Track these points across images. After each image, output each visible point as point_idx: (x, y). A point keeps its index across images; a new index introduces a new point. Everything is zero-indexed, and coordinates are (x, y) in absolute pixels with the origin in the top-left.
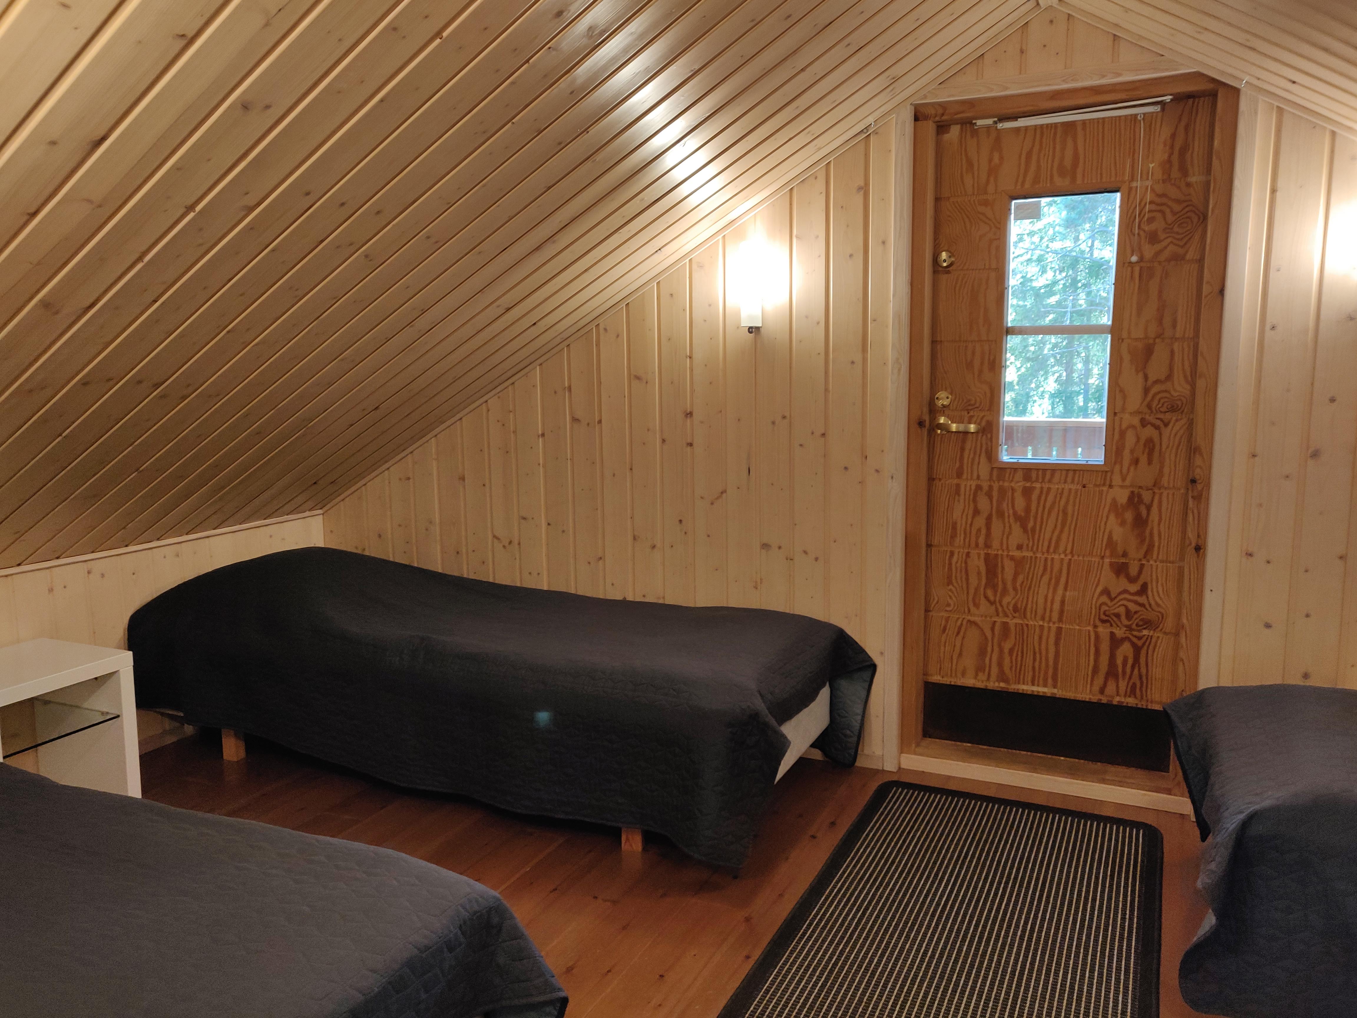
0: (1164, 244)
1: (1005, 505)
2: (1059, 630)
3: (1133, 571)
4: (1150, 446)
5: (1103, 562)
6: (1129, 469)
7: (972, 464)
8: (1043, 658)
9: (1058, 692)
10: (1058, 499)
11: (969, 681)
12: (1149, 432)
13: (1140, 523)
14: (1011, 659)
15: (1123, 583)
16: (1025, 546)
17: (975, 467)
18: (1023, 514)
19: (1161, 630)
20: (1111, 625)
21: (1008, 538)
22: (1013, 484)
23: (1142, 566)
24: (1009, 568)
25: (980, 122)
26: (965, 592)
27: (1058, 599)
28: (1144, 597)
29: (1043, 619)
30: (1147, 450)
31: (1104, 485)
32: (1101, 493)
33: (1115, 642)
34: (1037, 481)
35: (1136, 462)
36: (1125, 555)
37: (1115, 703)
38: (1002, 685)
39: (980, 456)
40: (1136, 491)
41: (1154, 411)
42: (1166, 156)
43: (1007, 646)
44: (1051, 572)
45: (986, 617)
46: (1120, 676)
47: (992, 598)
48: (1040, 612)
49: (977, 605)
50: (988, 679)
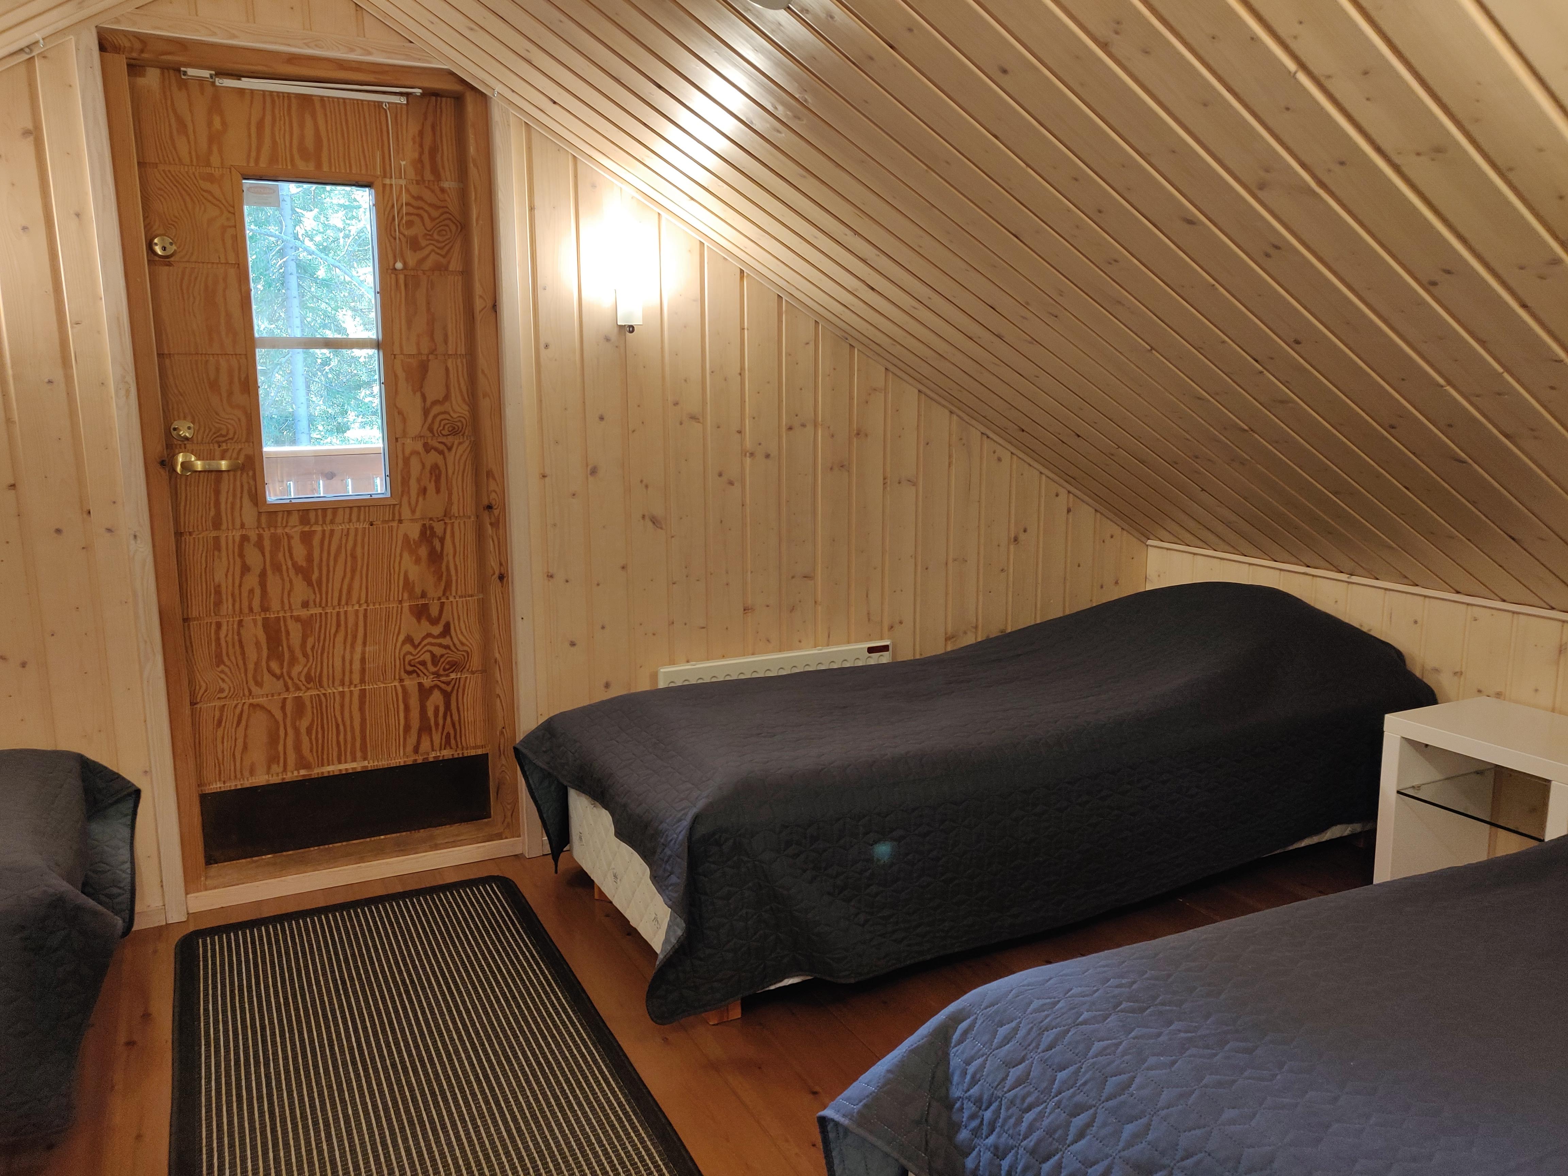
0: (426, 252)
1: (281, 555)
2: (363, 692)
3: (434, 611)
4: (436, 473)
5: (402, 607)
6: (417, 501)
7: (233, 508)
8: (348, 729)
9: (370, 764)
10: (344, 541)
11: (261, 779)
12: (433, 457)
13: (435, 558)
14: (310, 739)
15: (426, 627)
16: (311, 603)
17: (237, 514)
18: (304, 564)
19: (468, 670)
20: (418, 675)
21: (289, 595)
22: (287, 530)
23: (442, 604)
24: (295, 631)
25: (191, 72)
26: (242, 670)
27: (357, 657)
28: (448, 638)
29: (343, 684)
30: (434, 478)
31: (393, 520)
32: (391, 529)
33: (424, 693)
34: (316, 523)
35: (424, 491)
36: (424, 595)
37: (431, 760)
38: (303, 772)
39: (241, 498)
40: (427, 523)
41: (436, 435)
42: (416, 155)
43: (304, 724)
44: (346, 627)
45: (273, 695)
46: (433, 729)
47: (278, 671)
48: (338, 676)
49: (259, 684)
50: (285, 769)
